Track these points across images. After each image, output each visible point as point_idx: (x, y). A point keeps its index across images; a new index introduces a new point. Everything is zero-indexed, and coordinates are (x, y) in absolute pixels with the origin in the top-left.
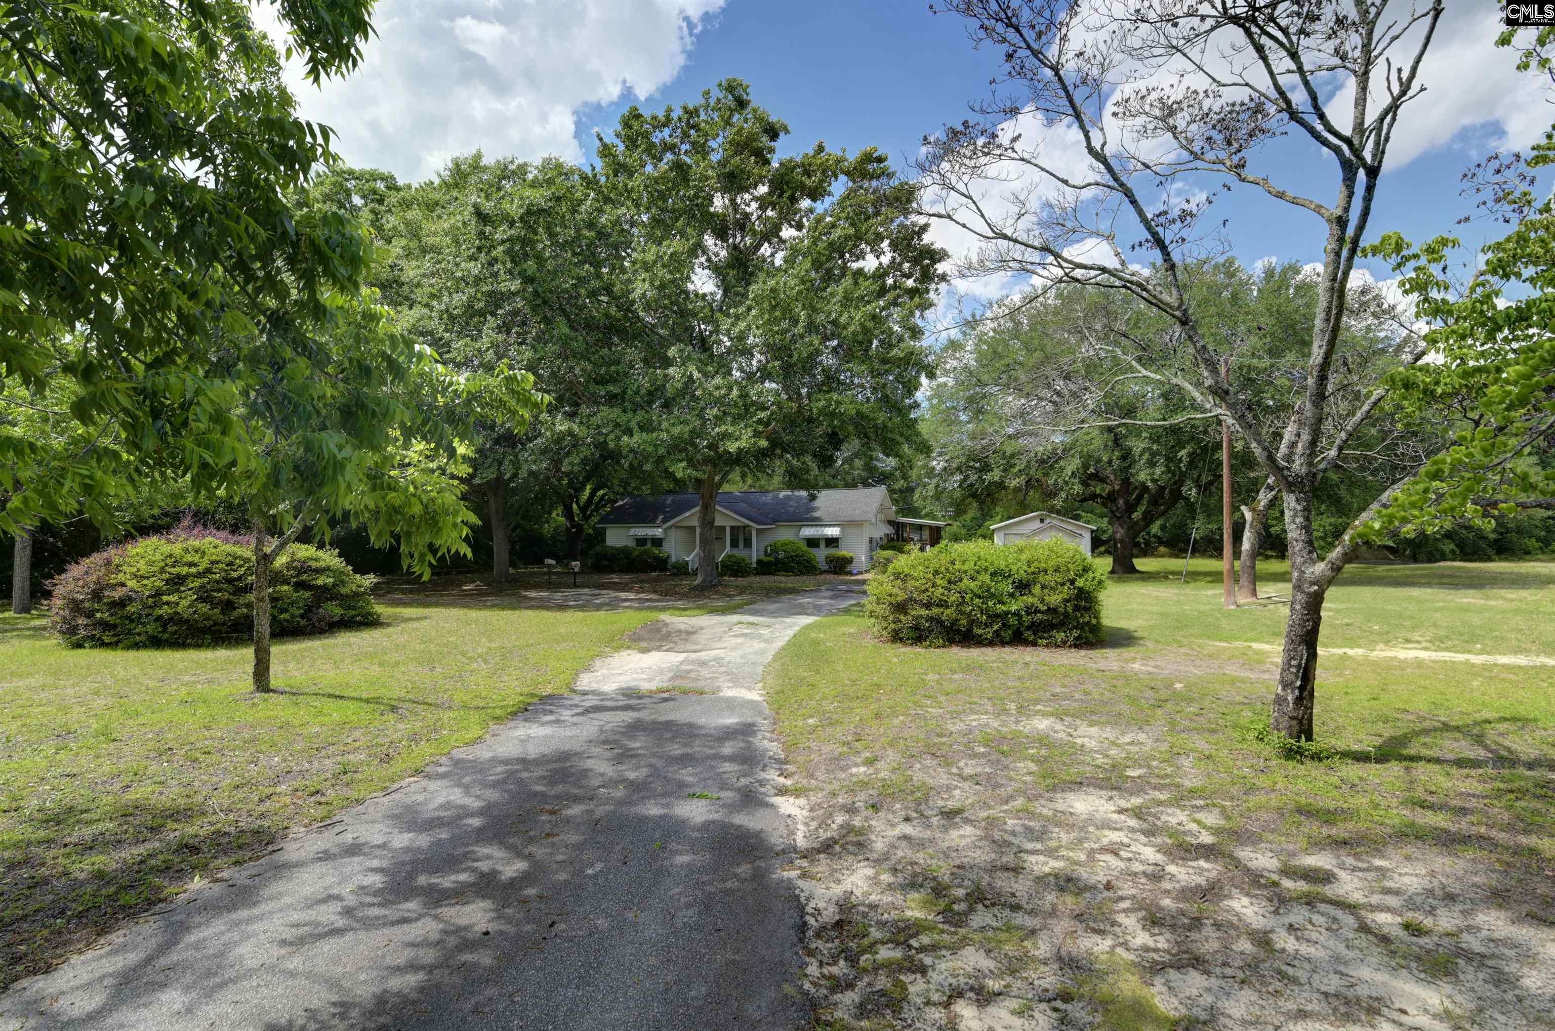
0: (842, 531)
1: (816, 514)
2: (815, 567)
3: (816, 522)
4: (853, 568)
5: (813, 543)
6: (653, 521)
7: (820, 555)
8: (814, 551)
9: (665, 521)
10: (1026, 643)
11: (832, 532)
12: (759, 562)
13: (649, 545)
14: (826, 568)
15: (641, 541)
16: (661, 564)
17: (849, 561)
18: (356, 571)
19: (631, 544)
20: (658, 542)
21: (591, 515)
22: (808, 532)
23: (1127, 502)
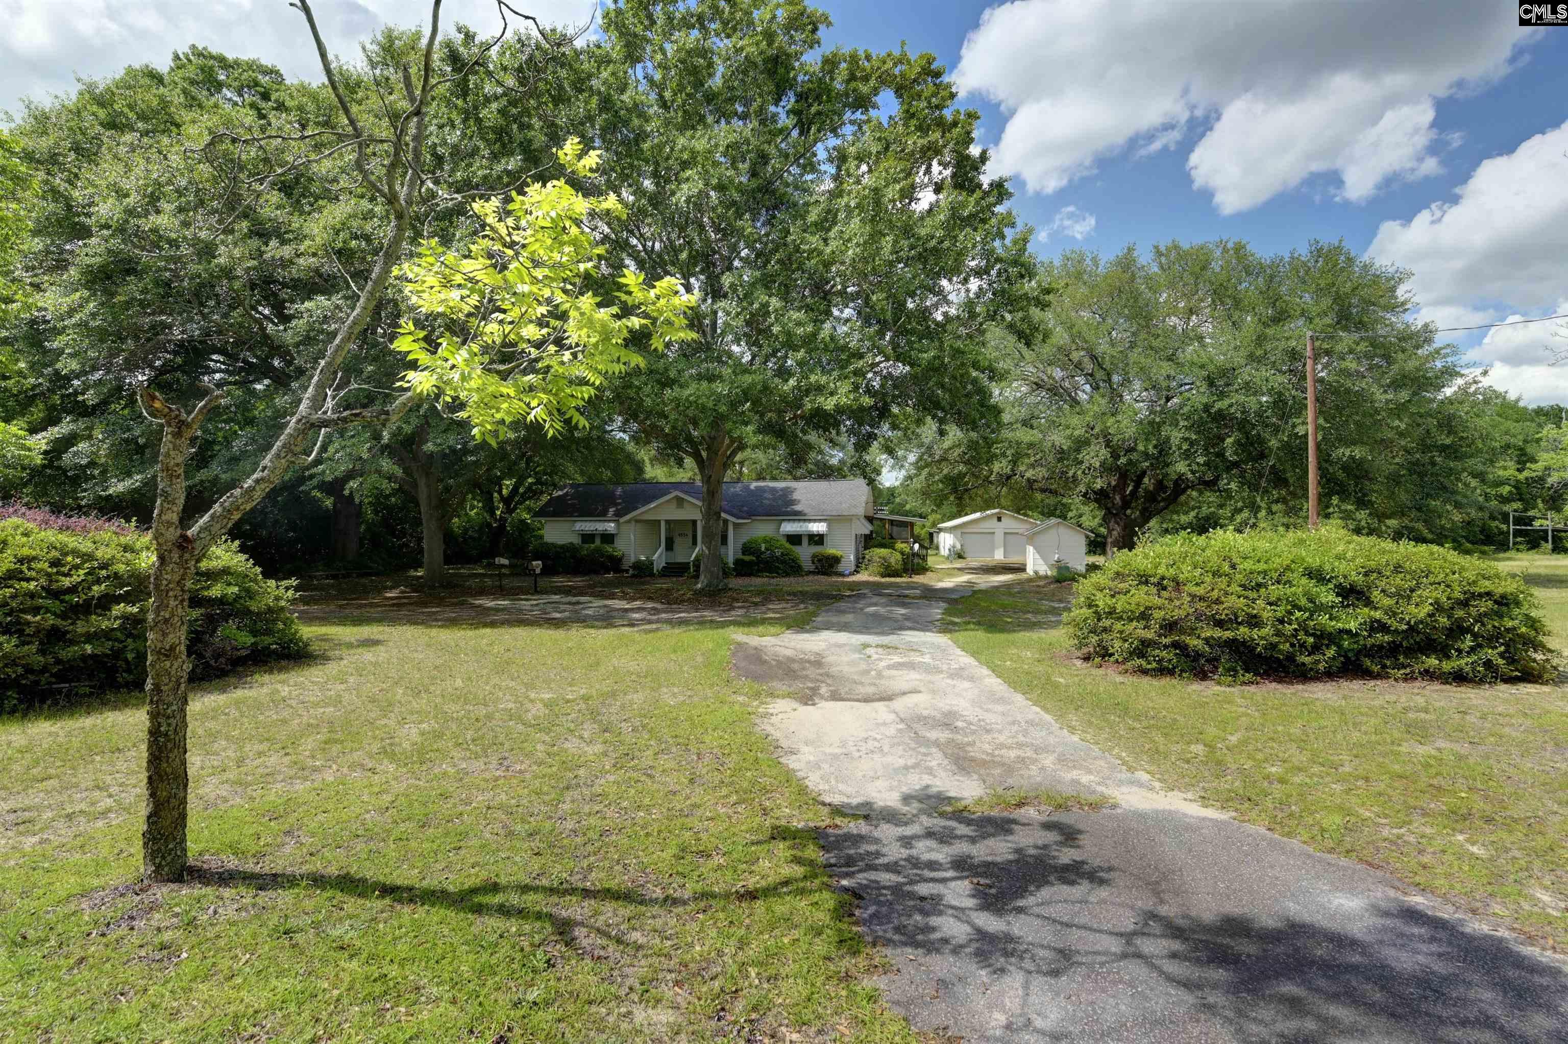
0: (829, 526)
1: (798, 508)
2: (800, 567)
3: (799, 516)
4: (841, 568)
5: (795, 539)
6: (604, 513)
7: (805, 553)
8: (797, 549)
9: (619, 514)
10: (1366, 674)
11: (818, 527)
12: (737, 562)
13: (598, 541)
14: (812, 568)
15: (588, 538)
16: (615, 564)
17: (836, 560)
18: (267, 575)
19: (576, 540)
20: (608, 538)
21: (515, 508)
22: (789, 528)
23: (1123, 498)
